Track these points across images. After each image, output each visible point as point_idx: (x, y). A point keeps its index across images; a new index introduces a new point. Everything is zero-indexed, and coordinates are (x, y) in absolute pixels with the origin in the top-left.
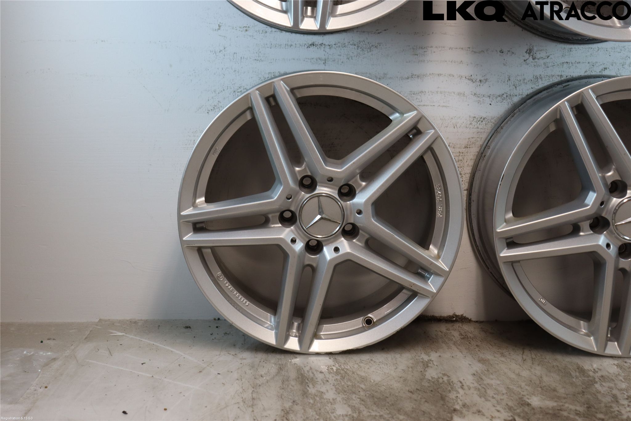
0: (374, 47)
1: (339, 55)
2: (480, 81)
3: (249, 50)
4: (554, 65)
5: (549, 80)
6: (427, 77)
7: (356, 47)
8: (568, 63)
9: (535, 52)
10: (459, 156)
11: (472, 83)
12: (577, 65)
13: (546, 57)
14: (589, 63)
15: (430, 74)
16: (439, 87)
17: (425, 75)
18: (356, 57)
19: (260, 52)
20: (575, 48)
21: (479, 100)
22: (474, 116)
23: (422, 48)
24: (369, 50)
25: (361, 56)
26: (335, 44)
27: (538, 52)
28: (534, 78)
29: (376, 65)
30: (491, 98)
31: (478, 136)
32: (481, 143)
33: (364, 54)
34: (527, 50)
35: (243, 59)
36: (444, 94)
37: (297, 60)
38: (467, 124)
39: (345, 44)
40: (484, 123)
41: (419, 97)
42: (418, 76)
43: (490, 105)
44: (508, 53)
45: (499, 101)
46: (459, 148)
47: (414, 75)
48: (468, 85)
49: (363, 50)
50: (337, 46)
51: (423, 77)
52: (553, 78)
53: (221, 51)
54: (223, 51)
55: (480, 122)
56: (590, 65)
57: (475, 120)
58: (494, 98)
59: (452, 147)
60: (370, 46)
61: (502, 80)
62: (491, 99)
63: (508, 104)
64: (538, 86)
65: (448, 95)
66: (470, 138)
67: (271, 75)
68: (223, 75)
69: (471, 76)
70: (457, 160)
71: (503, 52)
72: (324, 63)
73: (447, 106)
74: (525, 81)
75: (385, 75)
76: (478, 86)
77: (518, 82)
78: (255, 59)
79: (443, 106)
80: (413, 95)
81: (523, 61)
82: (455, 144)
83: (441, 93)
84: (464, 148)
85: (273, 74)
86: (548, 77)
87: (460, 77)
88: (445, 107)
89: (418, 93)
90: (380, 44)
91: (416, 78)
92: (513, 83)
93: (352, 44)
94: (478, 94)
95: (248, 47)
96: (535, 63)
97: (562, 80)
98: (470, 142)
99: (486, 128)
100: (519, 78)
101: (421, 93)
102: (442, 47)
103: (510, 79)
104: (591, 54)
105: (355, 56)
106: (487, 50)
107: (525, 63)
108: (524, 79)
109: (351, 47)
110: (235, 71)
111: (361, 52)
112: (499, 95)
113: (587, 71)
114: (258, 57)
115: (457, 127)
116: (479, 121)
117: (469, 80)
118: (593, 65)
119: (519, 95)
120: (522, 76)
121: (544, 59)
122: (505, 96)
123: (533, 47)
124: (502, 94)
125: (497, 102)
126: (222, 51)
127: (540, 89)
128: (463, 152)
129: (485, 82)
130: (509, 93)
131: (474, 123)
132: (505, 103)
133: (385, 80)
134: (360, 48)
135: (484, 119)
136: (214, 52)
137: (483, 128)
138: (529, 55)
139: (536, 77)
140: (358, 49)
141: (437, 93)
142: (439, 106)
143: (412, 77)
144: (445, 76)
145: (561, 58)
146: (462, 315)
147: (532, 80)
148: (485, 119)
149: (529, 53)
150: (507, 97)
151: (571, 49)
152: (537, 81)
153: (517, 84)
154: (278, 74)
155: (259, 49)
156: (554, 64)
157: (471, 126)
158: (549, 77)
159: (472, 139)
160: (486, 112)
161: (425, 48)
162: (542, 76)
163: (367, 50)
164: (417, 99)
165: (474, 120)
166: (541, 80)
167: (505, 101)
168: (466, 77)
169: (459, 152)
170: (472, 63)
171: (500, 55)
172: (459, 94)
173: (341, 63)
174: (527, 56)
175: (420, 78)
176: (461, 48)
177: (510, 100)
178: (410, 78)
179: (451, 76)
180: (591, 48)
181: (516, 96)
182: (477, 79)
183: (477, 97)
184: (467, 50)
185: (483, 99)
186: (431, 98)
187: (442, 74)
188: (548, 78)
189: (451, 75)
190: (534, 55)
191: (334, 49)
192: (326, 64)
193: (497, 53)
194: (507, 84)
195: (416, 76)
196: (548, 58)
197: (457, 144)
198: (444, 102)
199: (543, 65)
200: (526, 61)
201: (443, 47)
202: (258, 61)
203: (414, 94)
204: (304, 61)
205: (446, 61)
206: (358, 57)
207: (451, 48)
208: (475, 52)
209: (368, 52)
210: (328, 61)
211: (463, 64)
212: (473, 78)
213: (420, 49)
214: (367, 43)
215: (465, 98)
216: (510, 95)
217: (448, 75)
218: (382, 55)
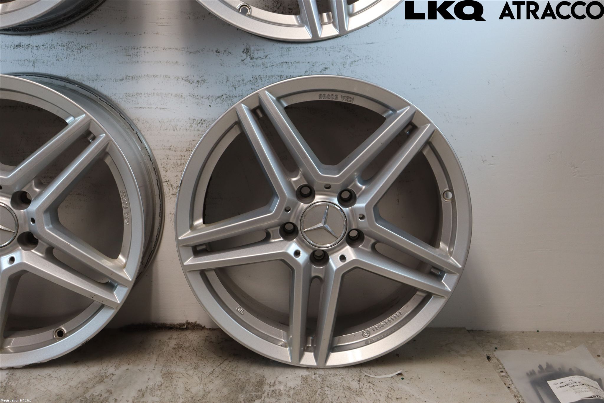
0: (84, 48)
1: (48, 57)
2: (198, 82)
4: (273, 65)
5: (269, 80)
6: (142, 78)
7: (65, 48)
8: (288, 63)
9: (252, 52)
10: (182, 159)
11: (189, 84)
12: (296, 64)
13: (264, 56)
14: (308, 63)
15: (145, 75)
16: (155, 89)
17: (140, 77)
18: (66, 58)
20: (293, 47)
21: (198, 102)
22: (194, 118)
23: (134, 48)
24: (79, 51)
26: (43, 45)
27: (256, 52)
28: (254, 78)
29: (88, 66)
30: (210, 99)
33: (75, 55)
34: (244, 50)
36: (161, 96)
38: (187, 127)
39: (53, 44)
40: (204, 125)
41: (135, 99)
42: (133, 78)
43: (210, 107)
44: (225, 53)
45: (219, 102)
46: (181, 151)
48: (186, 86)
49: (73, 51)
50: (45, 47)
51: (138, 79)
52: (273, 78)
55: (201, 124)
56: (310, 65)
57: (195, 122)
58: (213, 99)
59: (173, 150)
60: (80, 47)
61: (220, 81)
62: (210, 101)
63: (229, 105)
64: (258, 86)
65: (165, 97)
66: (192, 141)
69: (188, 77)
70: (179, 164)
71: (219, 52)
72: (32, 66)
73: (165, 108)
74: (244, 82)
75: (98, 77)
76: (196, 87)
77: (237, 82)
79: (161, 108)
80: (128, 97)
81: (241, 61)
82: (176, 147)
83: (158, 94)
84: (185, 151)
86: (267, 77)
87: (176, 77)
88: (163, 109)
89: (134, 95)
90: (90, 45)
91: (131, 80)
92: (232, 83)
93: (60, 45)
94: (196, 96)
96: (254, 63)
98: (192, 145)
100: (238, 79)
101: (137, 95)
102: (155, 47)
103: (229, 80)
104: (310, 54)
105: (65, 57)
106: (203, 50)
107: (242, 63)
108: (243, 80)
109: (60, 48)
111: (71, 53)
112: (218, 96)
113: (308, 71)
115: (177, 130)
116: (199, 123)
117: (186, 81)
118: (313, 65)
119: (239, 96)
120: (240, 76)
121: (262, 59)
122: (224, 97)
123: (250, 46)
124: (222, 95)
125: (217, 104)
128: (185, 155)
129: (202, 83)
130: (228, 94)
131: (194, 125)
132: (225, 104)
133: (99, 82)
134: (70, 49)
135: (204, 121)
137: (204, 130)
138: (246, 55)
139: (256, 78)
140: (67, 50)
141: (154, 95)
142: (157, 108)
143: (127, 79)
144: (161, 77)
145: (280, 57)
146: (195, 323)
147: (252, 80)
148: (206, 121)
149: (246, 53)
150: (227, 98)
151: (289, 48)
152: (257, 81)
153: (236, 84)
156: (273, 63)
157: (192, 129)
158: (269, 77)
159: (194, 142)
160: (206, 114)
161: (137, 48)
162: (261, 76)
163: (77, 51)
164: (133, 101)
165: (194, 122)
166: (260, 80)
167: (224, 102)
168: (182, 78)
169: (181, 155)
170: (187, 64)
171: (216, 55)
172: (177, 96)
173: (51, 65)
174: (244, 56)
175: (135, 80)
176: (175, 48)
177: (230, 101)
178: (124, 80)
179: (167, 77)
180: (310, 48)
181: (236, 97)
182: (194, 80)
183: (195, 98)
184: (182, 50)
185: (202, 101)
186: (148, 100)
187: (158, 76)
188: (268, 79)
189: (167, 76)
190: (251, 55)
191: (42, 50)
192: (35, 66)
193: (213, 53)
194: (226, 85)
195: (131, 77)
196: (266, 57)
197: (178, 147)
198: (161, 104)
199: (262, 65)
200: (243, 61)
201: (157, 48)
203: (129, 96)
204: (12, 62)
205: (161, 62)
206: (68, 59)
207: (165, 48)
208: (190, 52)
209: (78, 53)
210: (37, 63)
211: (178, 64)
212: (190, 78)
213: (132, 49)
214: (76, 44)
215: (183, 99)
216: (230, 97)
217: (164, 76)
218: (93, 56)
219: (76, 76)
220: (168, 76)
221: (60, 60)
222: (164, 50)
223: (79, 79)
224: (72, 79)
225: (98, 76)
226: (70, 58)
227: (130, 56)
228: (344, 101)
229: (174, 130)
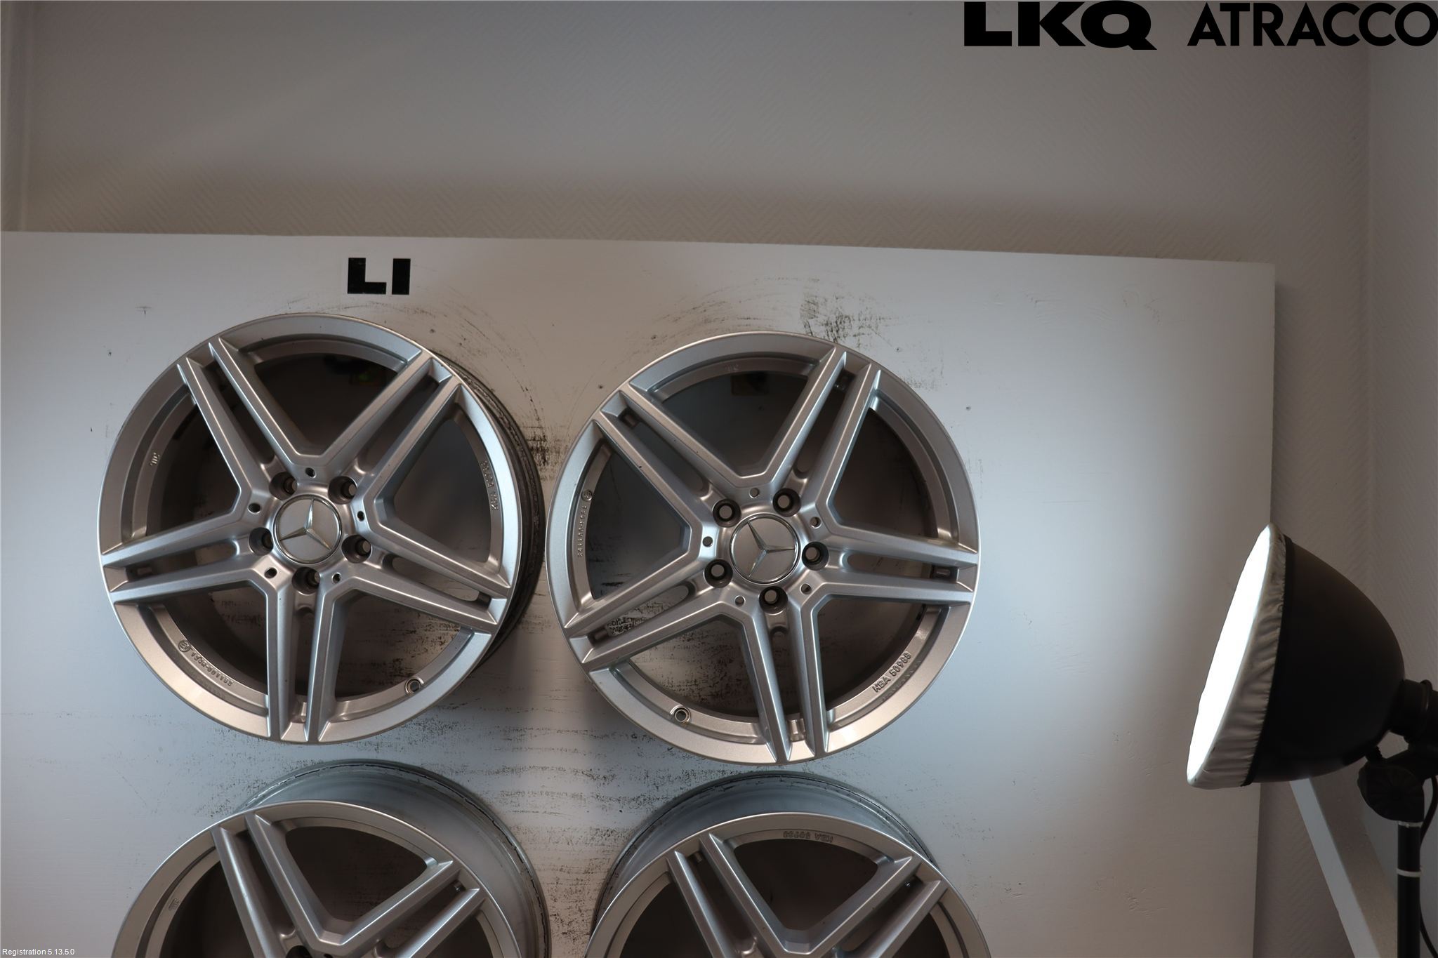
0: (447, 728)
1: (397, 739)
2: (605, 777)
5: (706, 777)
6: (527, 770)
7: (421, 727)
10: (578, 884)
11: (592, 779)
15: (530, 767)
16: (543, 785)
17: (522, 769)
18: (421, 741)
21: (603, 805)
22: (597, 828)
23: (517, 730)
24: (440, 732)
28: (684, 774)
29: (451, 752)
30: (621, 802)
31: (604, 857)
32: (609, 867)
33: (434, 737)
36: (552, 796)
38: (587, 839)
40: (612, 837)
41: (515, 800)
42: (513, 770)
43: (620, 812)
44: (644, 739)
45: (633, 806)
46: (577, 873)
47: (507, 768)
48: (587, 782)
49: (432, 732)
51: (521, 771)
55: (606, 836)
57: (599, 833)
58: (626, 802)
59: (566, 871)
61: (636, 777)
63: (647, 811)
65: (557, 796)
66: (593, 859)
69: (591, 770)
70: (575, 890)
71: (636, 738)
73: (556, 813)
74: (671, 779)
76: (602, 784)
77: (660, 779)
79: (551, 813)
80: (506, 797)
81: (666, 749)
82: (570, 867)
83: (547, 793)
84: (584, 873)
87: (574, 771)
88: (554, 814)
89: (514, 794)
90: (455, 723)
91: (510, 772)
92: (652, 780)
94: (602, 797)
97: (725, 778)
98: (593, 864)
99: (616, 845)
100: (661, 774)
101: (518, 793)
102: (546, 729)
103: (649, 775)
106: (613, 734)
108: (669, 777)
109: (415, 727)
110: (250, 758)
111: (429, 735)
112: (633, 797)
115: (572, 843)
117: (588, 775)
120: (665, 771)
122: (641, 799)
124: (638, 796)
125: (631, 808)
127: (693, 789)
128: (583, 878)
129: (611, 779)
130: (647, 795)
131: (597, 838)
132: (642, 809)
134: (427, 729)
135: (612, 832)
137: (611, 845)
140: (423, 731)
141: (542, 794)
142: (545, 812)
143: (504, 771)
144: (553, 770)
147: (681, 777)
148: (614, 832)
150: (645, 801)
152: (688, 779)
153: (659, 782)
157: (594, 841)
158: (706, 773)
159: (596, 860)
160: (615, 822)
161: (521, 729)
162: (695, 772)
163: (437, 732)
164: (512, 802)
165: (597, 833)
166: (693, 777)
167: (641, 806)
168: (583, 772)
169: (578, 879)
170: (591, 752)
171: (632, 741)
172: (574, 796)
173: (401, 750)
175: (516, 773)
176: (575, 730)
177: (649, 804)
178: (501, 772)
181: (658, 799)
182: (599, 775)
183: (600, 800)
184: (584, 733)
185: (609, 804)
186: (533, 801)
187: (548, 767)
188: (704, 775)
189: (561, 769)
193: (628, 739)
194: (644, 782)
195: (510, 769)
197: (573, 867)
198: (552, 808)
201: (548, 729)
203: (507, 795)
205: (553, 749)
206: (424, 742)
208: (595, 737)
209: (438, 735)
210: (381, 747)
211: (578, 752)
212: (593, 772)
213: (514, 731)
214: (437, 723)
215: (583, 802)
216: (650, 799)
217: (556, 769)
218: (460, 738)
220: (563, 769)
221: (414, 743)
222: (559, 733)
224: (429, 769)
225: (464, 766)
226: (427, 741)
227: (511, 740)
228: (820, 840)
229: (568, 844)
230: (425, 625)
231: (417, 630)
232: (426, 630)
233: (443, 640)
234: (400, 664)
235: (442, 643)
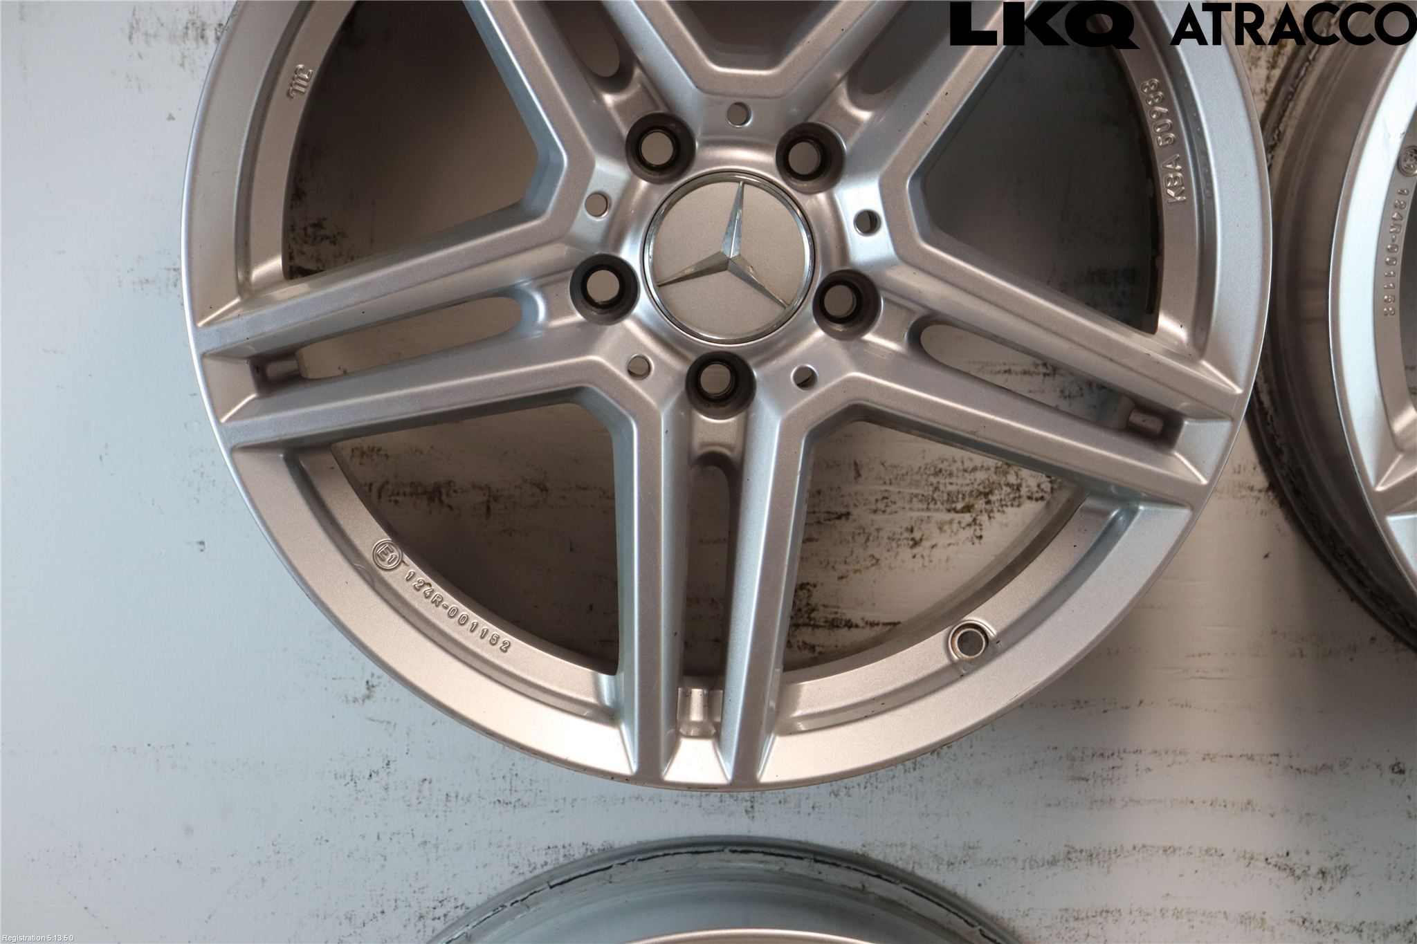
2: (1323, 873)
3: (477, 770)
6: (1125, 857)
11: (1291, 878)
15: (1134, 847)
16: (1168, 894)
17: (1117, 852)
18: (862, 786)
19: (516, 775)
23: (1102, 755)
25: (880, 786)
29: (936, 814)
30: (1364, 934)
33: (894, 777)
35: (453, 799)
36: (1189, 920)
37: (650, 799)
42: (1091, 856)
47: (1076, 851)
48: (1278, 886)
51: (1110, 858)
53: (373, 775)
54: (383, 774)
58: (1377, 935)
61: (1402, 872)
65: (1202, 922)
67: (554, 857)
68: (382, 859)
69: (1288, 854)
71: (1402, 771)
72: (746, 811)
75: (971, 852)
76: (1315, 890)
78: (499, 801)
80: (1073, 924)
83: (1177, 914)
85: (562, 851)
87: (1244, 857)
89: (1094, 916)
91: (1084, 863)
94: (1315, 922)
95: (474, 757)
101: (1105, 914)
102: (1174, 751)
105: (859, 785)
110: (425, 843)
112: (1394, 924)
114: (507, 792)
117: (1280, 868)
126: (377, 773)
129: (1339, 876)
133: (971, 868)
136: (348, 779)
141: (1163, 915)
143: (1070, 859)
144: (1191, 853)
154: (583, 850)
155: (513, 765)
161: (1113, 754)
164: (1089, 935)
168: (1267, 859)
170: (1288, 810)
171: (1392, 780)
172: (1245, 919)
173: (810, 810)
175: (1099, 863)
176: (1246, 755)
178: (1062, 862)
179: (1211, 855)
182: (1309, 867)
183: (1310, 931)
184: (1270, 763)
186: (1140, 934)
187: (1180, 849)
189: (1213, 851)
192: (757, 814)
193: (1381, 775)
195: (1084, 854)
201: (1181, 752)
202: (510, 807)
203: (1076, 918)
204: (676, 803)
205: (1192, 802)
206: (869, 789)
207: (1209, 755)
208: (1298, 769)
209: (905, 771)
210: (762, 804)
211: (1254, 810)
212: (1294, 861)
213: (1095, 758)
215: (1267, 934)
217: (1201, 852)
218: (958, 779)
219: (894, 849)
220: (1216, 851)
222: (1208, 761)
223: (904, 857)
224: (880, 857)
225: (969, 847)
226: (877, 788)
227: (1087, 780)
230: (873, 499)
231: (854, 512)
232: (875, 511)
233: (917, 535)
234: (810, 596)
235: (916, 543)
